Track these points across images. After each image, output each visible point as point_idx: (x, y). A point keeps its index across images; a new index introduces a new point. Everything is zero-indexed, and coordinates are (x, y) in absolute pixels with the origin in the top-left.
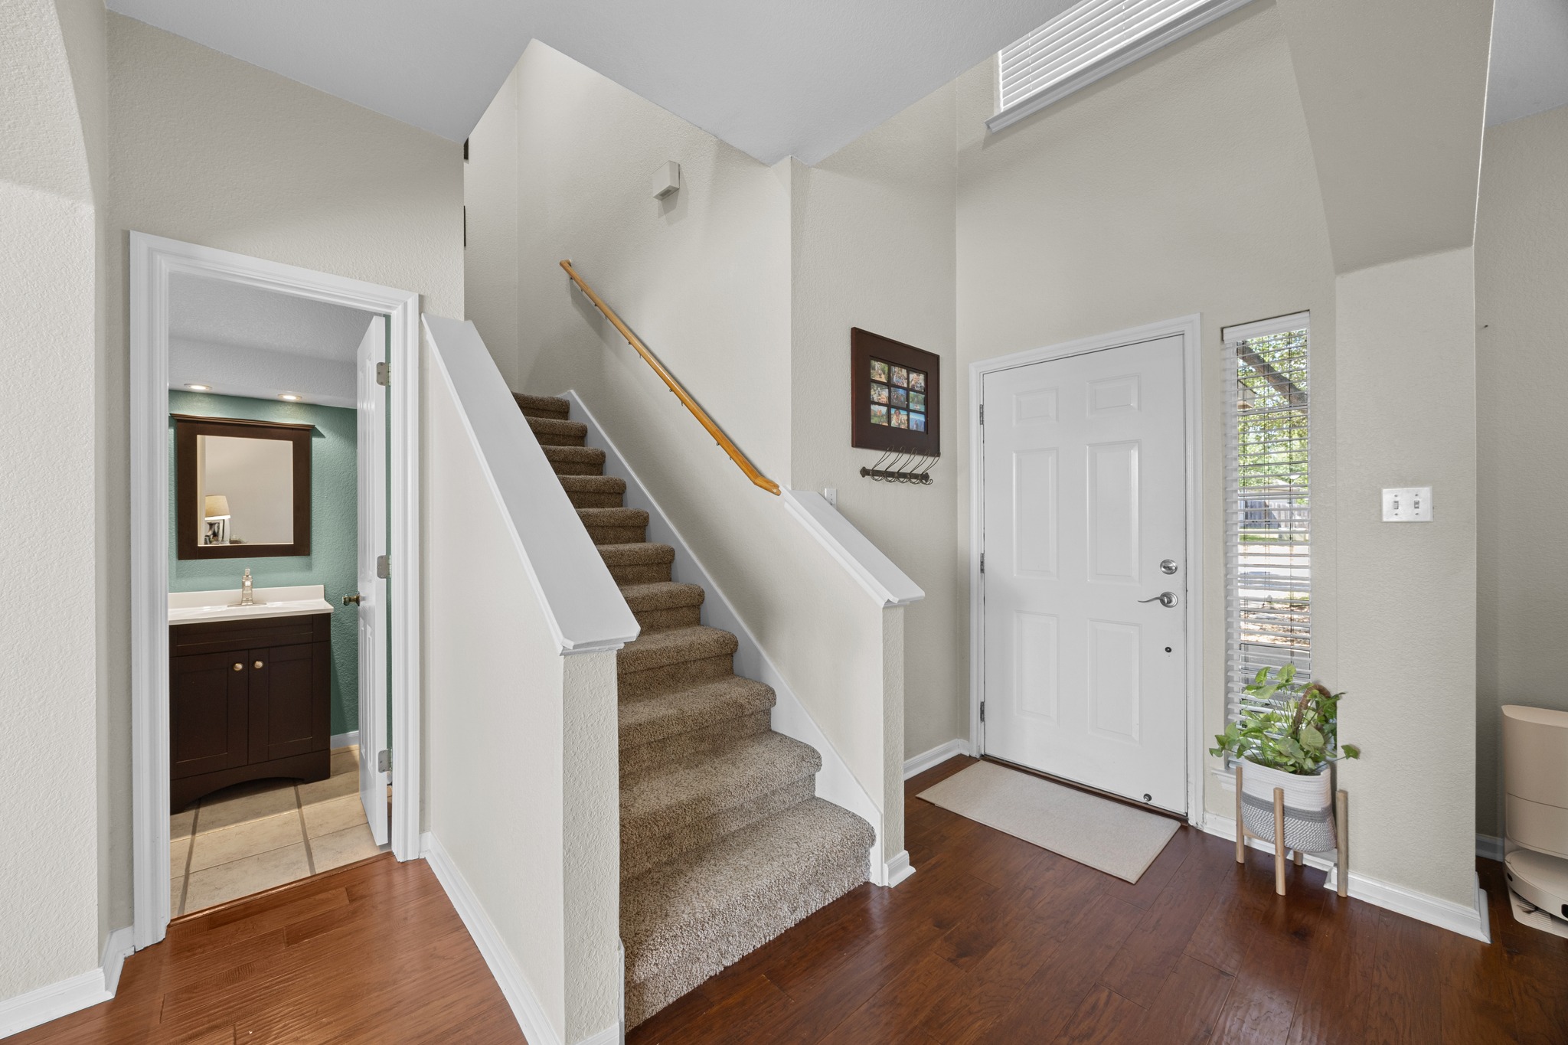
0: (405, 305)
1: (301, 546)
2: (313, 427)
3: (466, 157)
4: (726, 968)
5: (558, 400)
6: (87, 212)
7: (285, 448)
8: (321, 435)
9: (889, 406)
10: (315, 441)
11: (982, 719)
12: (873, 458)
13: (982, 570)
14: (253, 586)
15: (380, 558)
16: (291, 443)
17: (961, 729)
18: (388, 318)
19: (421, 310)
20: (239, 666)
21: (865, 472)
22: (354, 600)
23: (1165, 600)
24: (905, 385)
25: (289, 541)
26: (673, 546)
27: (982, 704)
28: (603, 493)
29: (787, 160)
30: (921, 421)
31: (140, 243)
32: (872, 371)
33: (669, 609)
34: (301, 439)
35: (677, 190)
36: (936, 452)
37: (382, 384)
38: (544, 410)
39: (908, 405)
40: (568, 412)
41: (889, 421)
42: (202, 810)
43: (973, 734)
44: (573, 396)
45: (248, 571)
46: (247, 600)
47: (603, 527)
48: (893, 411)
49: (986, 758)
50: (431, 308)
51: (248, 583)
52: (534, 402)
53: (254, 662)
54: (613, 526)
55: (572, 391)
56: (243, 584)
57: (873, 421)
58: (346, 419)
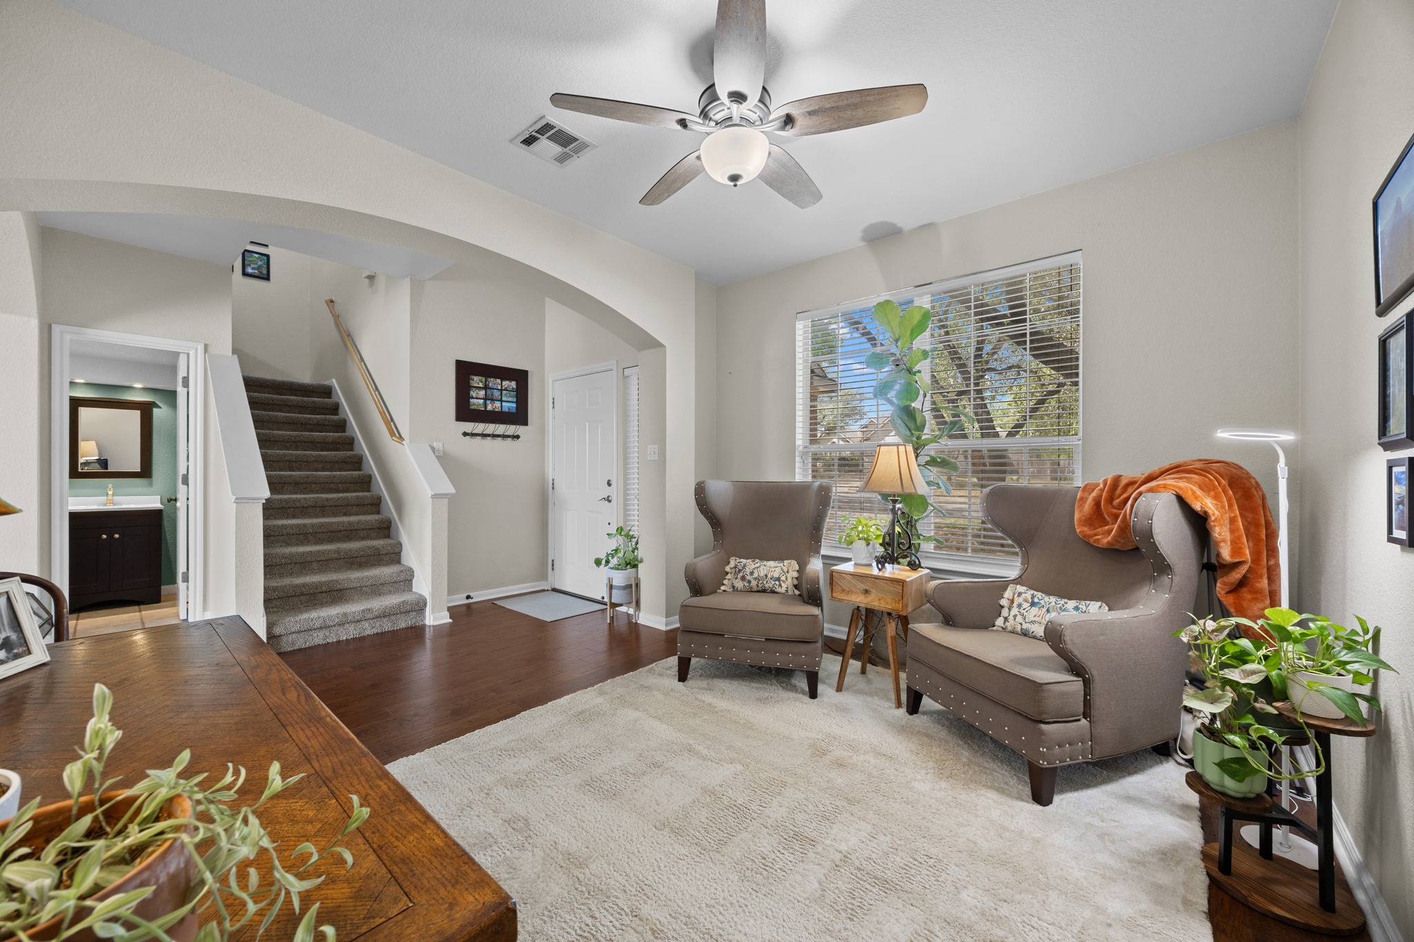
0: (197, 349)
1: (146, 471)
2: (154, 402)
3: (233, 271)
4: (328, 643)
5: (324, 385)
6: (35, 322)
7: (136, 415)
8: (160, 407)
9: (485, 399)
10: (155, 410)
11: (553, 569)
12: (469, 427)
13: (553, 488)
14: (113, 495)
15: (183, 475)
16: (139, 412)
17: (544, 577)
18: (188, 354)
19: (206, 351)
20: (104, 536)
21: (465, 434)
22: (173, 500)
23: (608, 500)
24: (500, 388)
25: (137, 468)
26: (371, 473)
27: (553, 561)
28: (339, 443)
29: (408, 279)
30: (513, 407)
31: (56, 329)
32: (471, 381)
33: (357, 505)
34: (146, 410)
35: (374, 276)
36: (525, 423)
37: (185, 387)
38: (313, 392)
39: (501, 398)
40: (331, 393)
41: (486, 408)
42: (81, 614)
43: (549, 578)
44: (334, 382)
45: (110, 486)
46: (110, 503)
47: (331, 462)
48: (488, 402)
49: (554, 590)
50: (211, 350)
51: (110, 493)
52: (306, 387)
53: (114, 535)
54: (337, 462)
55: (334, 380)
56: (107, 493)
57: (471, 408)
58: (171, 396)
